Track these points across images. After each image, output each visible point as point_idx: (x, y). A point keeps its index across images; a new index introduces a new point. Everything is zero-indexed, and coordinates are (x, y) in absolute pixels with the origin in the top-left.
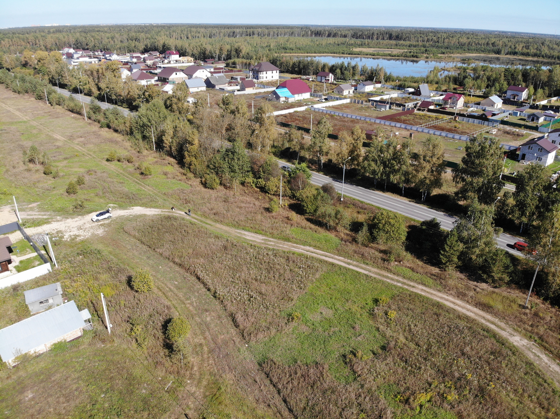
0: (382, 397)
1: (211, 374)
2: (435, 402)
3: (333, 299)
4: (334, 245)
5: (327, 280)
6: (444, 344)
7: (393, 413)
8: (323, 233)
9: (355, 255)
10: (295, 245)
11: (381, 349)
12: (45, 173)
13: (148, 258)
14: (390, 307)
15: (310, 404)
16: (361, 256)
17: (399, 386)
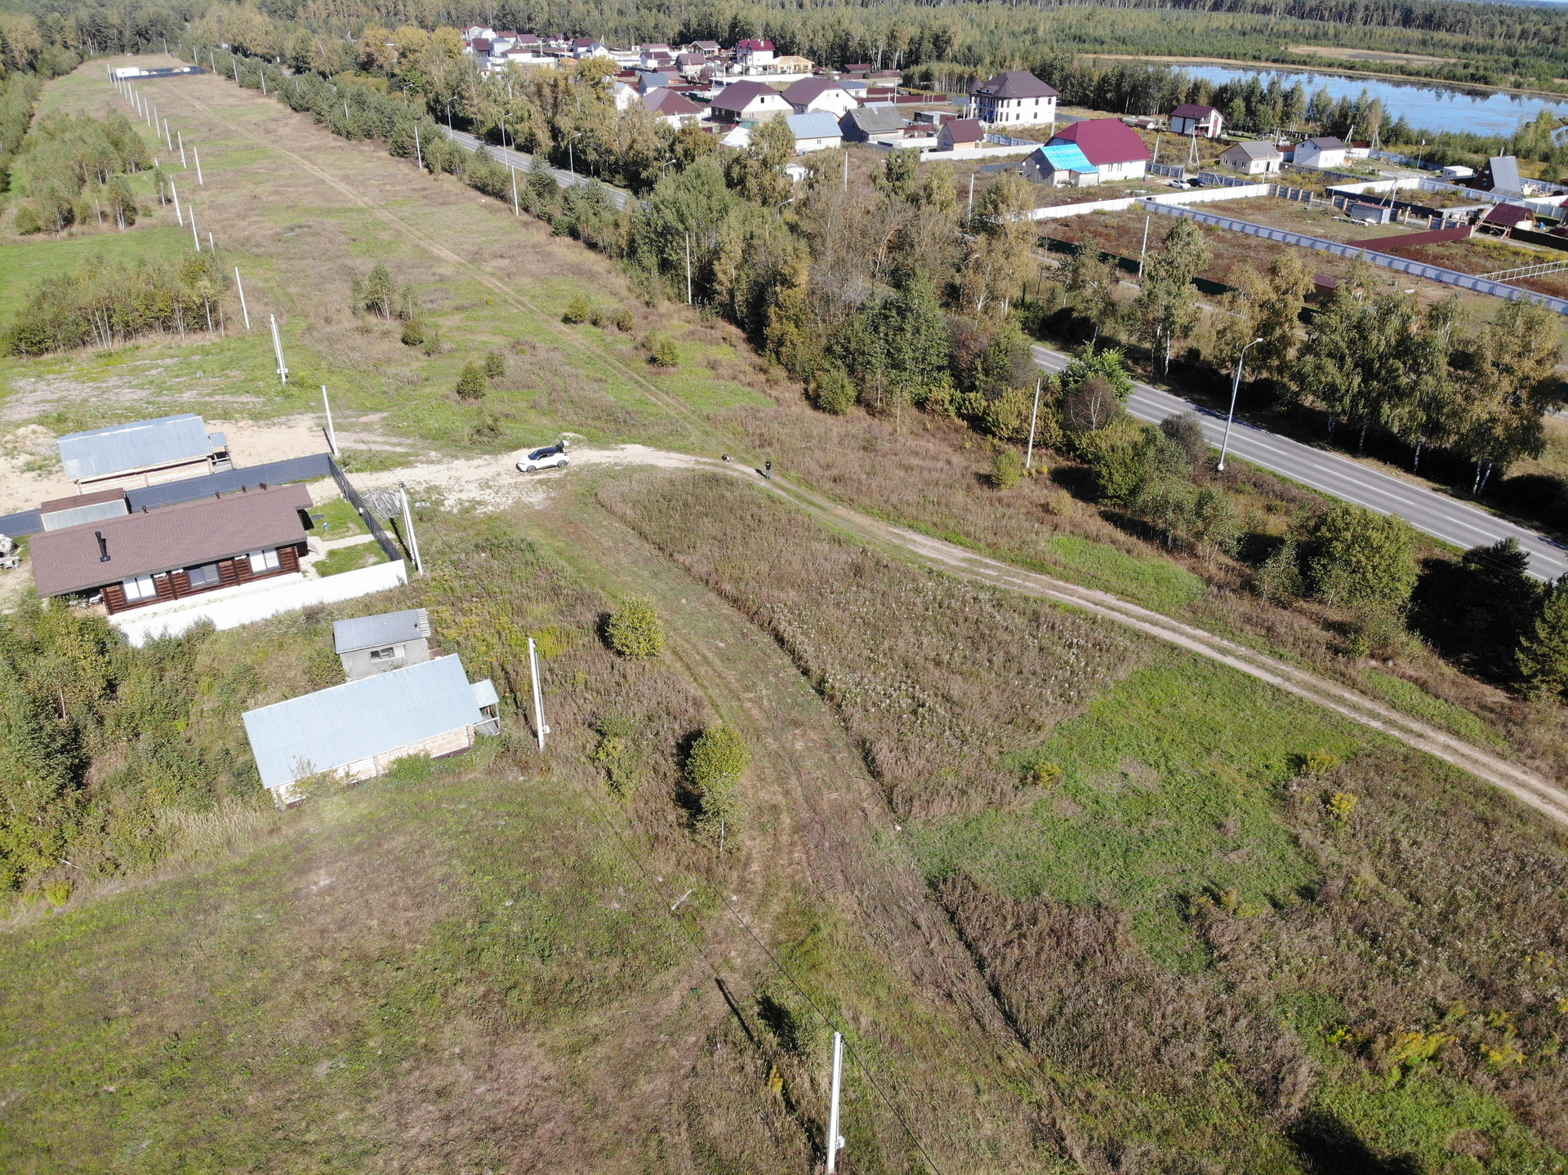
0: (1286, 1026)
1: (795, 887)
2: (1451, 1063)
3: (1165, 742)
4: (1182, 595)
5: (1150, 689)
6: (1499, 907)
7: (1318, 1074)
8: (1150, 557)
9: (1247, 627)
10: (1061, 583)
11: (1299, 894)
12: (405, 342)
13: (655, 575)
14: (1339, 784)
15: (1068, 1010)
16: (1263, 632)
17: (1345, 1002)
